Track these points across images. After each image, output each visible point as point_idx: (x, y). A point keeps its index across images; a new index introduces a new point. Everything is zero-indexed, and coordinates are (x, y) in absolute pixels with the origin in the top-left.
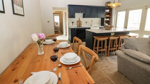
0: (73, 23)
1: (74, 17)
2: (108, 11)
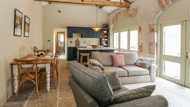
0: (71, 42)
1: (72, 37)
2: (105, 32)
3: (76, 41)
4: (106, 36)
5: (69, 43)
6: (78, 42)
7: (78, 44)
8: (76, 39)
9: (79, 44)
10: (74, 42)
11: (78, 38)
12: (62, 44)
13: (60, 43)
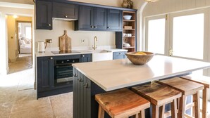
0: (48, 41)
1: (51, 28)
2: (128, 18)
3: (60, 39)
4: (129, 28)
5: (43, 45)
6: (66, 42)
7: (67, 45)
8: (61, 34)
9: (70, 47)
10: (55, 41)
11: (65, 32)
12: (28, 43)
13: (24, 42)
